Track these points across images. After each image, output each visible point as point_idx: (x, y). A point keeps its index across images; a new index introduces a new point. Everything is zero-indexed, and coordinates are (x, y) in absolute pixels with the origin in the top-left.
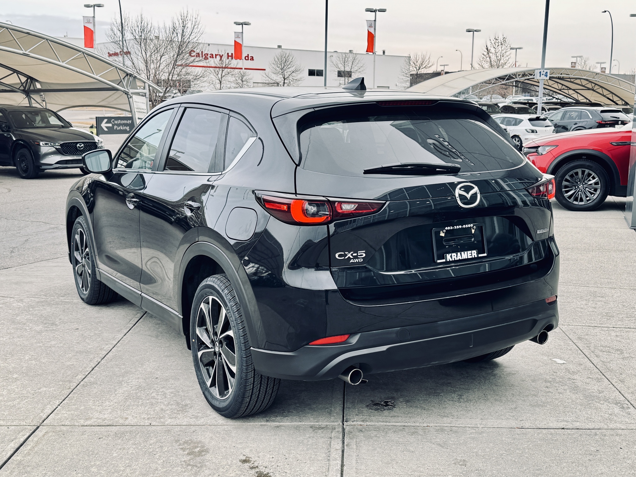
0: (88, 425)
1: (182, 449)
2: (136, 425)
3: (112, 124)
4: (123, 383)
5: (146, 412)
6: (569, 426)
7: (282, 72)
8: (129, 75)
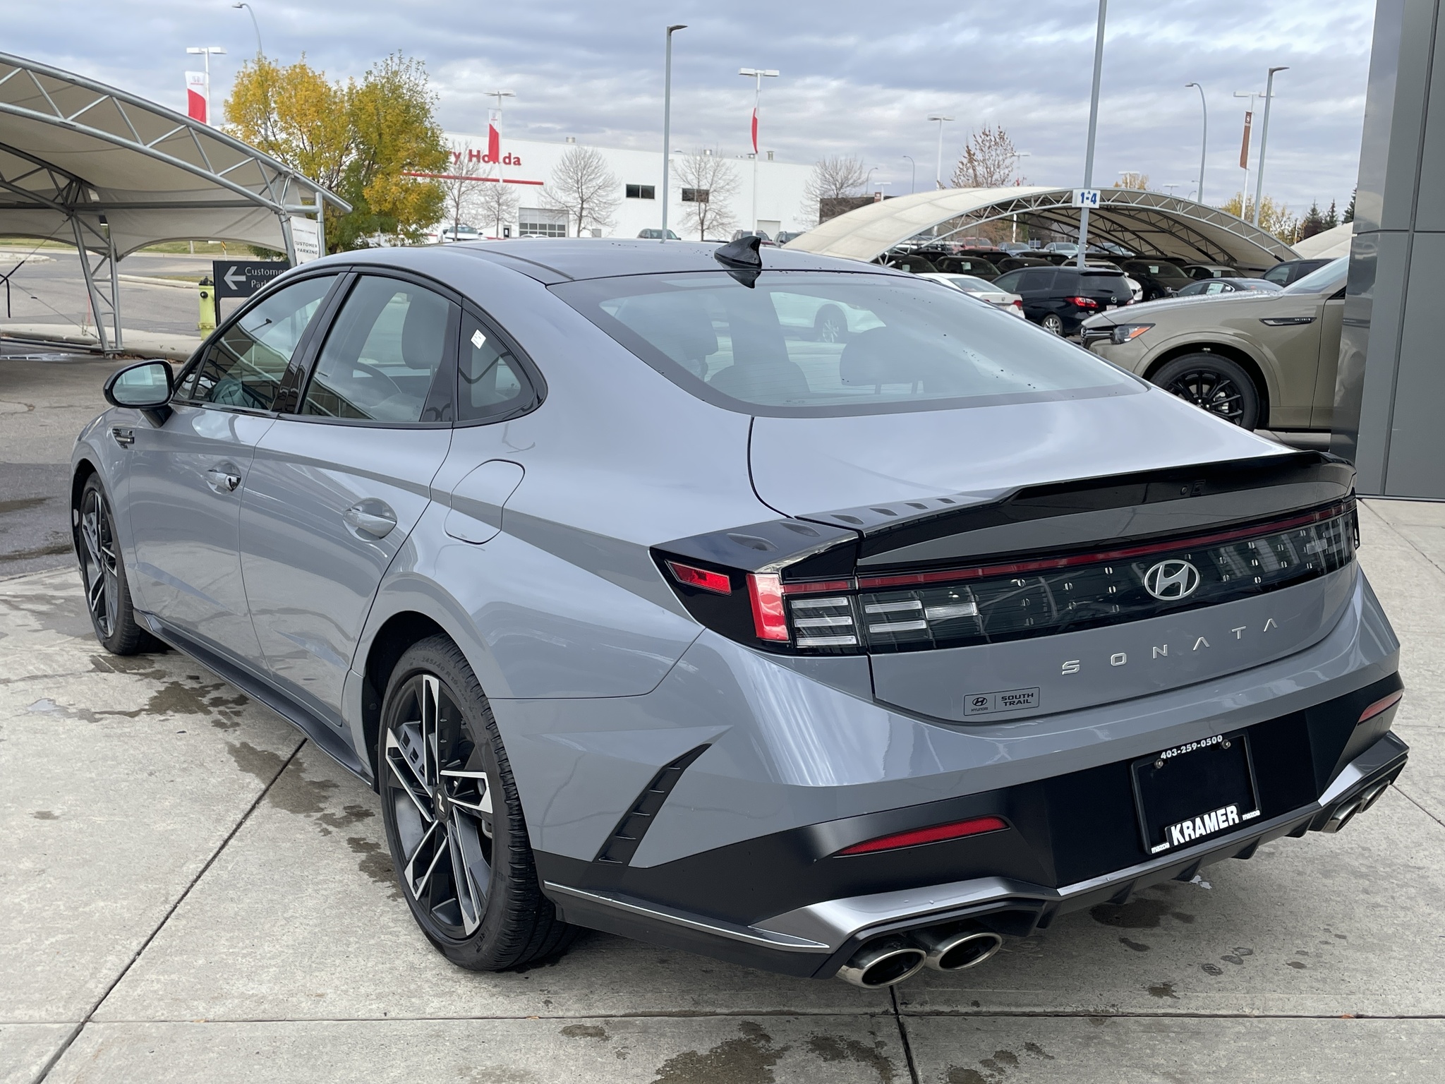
2: (347, 1016)
3: (247, 277)
4: (304, 885)
7: (578, 188)
8: (283, 176)
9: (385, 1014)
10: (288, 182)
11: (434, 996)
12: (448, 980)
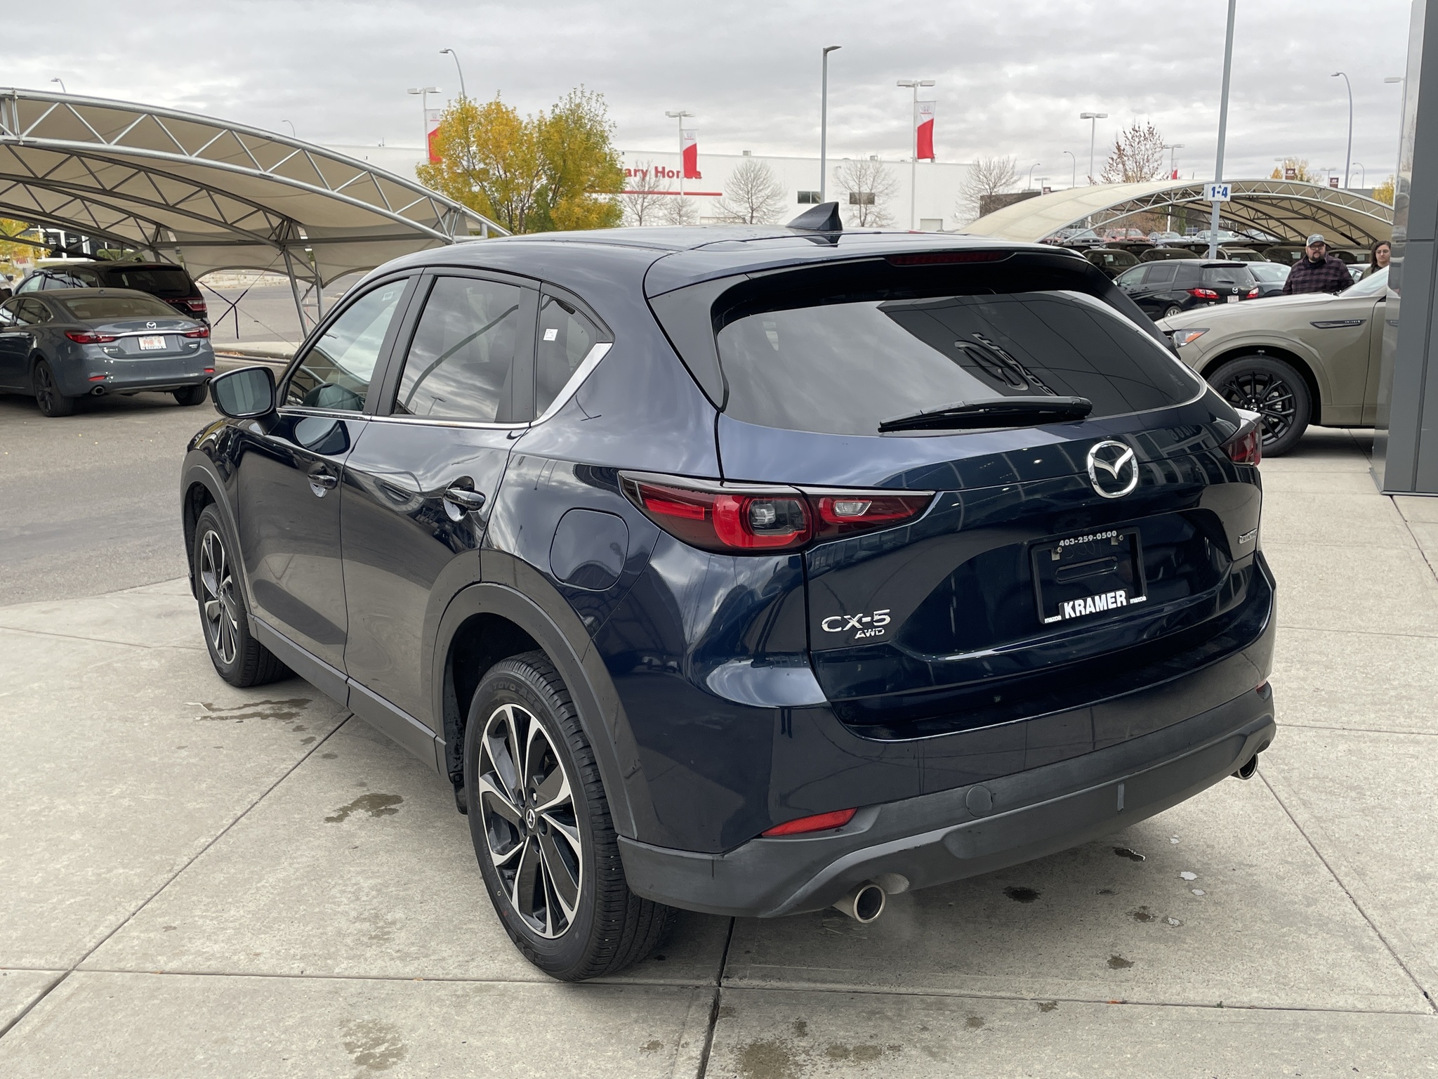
0: (172, 971)
1: (347, 1045)
2: (271, 973)
4: (283, 859)
5: (303, 939)
6: (1232, 1000)
7: (749, 199)
8: (452, 211)
9: (302, 972)
11: (348, 958)
12: (363, 945)
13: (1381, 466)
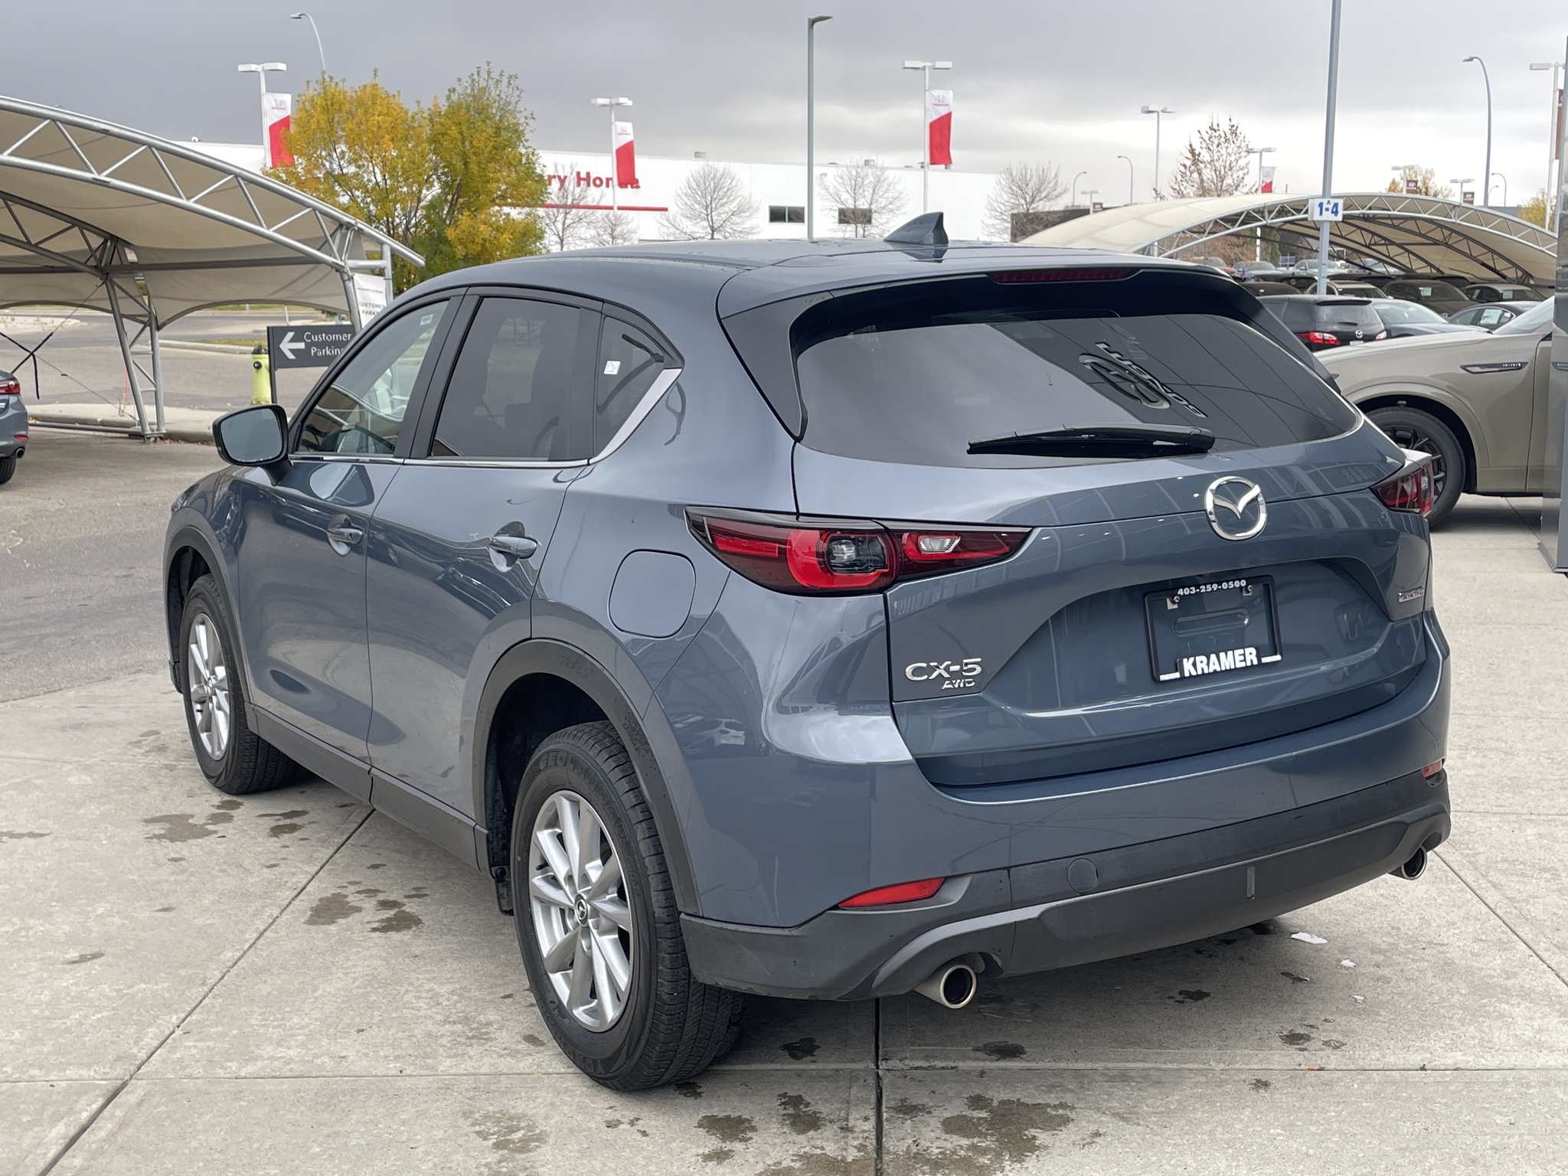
0: (248, 1076)
1: (477, 1133)
2: (365, 1073)
3: (306, 343)
4: (334, 969)
5: (390, 1042)
6: (1435, 1063)
7: (707, 215)
8: (344, 227)
9: (401, 1072)
10: (350, 235)
11: (447, 1057)
12: (462, 1045)
13: (1552, 542)
